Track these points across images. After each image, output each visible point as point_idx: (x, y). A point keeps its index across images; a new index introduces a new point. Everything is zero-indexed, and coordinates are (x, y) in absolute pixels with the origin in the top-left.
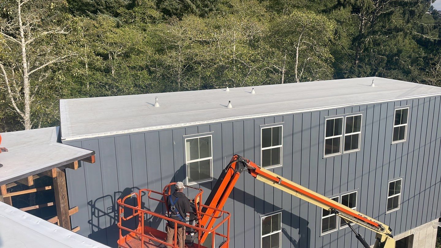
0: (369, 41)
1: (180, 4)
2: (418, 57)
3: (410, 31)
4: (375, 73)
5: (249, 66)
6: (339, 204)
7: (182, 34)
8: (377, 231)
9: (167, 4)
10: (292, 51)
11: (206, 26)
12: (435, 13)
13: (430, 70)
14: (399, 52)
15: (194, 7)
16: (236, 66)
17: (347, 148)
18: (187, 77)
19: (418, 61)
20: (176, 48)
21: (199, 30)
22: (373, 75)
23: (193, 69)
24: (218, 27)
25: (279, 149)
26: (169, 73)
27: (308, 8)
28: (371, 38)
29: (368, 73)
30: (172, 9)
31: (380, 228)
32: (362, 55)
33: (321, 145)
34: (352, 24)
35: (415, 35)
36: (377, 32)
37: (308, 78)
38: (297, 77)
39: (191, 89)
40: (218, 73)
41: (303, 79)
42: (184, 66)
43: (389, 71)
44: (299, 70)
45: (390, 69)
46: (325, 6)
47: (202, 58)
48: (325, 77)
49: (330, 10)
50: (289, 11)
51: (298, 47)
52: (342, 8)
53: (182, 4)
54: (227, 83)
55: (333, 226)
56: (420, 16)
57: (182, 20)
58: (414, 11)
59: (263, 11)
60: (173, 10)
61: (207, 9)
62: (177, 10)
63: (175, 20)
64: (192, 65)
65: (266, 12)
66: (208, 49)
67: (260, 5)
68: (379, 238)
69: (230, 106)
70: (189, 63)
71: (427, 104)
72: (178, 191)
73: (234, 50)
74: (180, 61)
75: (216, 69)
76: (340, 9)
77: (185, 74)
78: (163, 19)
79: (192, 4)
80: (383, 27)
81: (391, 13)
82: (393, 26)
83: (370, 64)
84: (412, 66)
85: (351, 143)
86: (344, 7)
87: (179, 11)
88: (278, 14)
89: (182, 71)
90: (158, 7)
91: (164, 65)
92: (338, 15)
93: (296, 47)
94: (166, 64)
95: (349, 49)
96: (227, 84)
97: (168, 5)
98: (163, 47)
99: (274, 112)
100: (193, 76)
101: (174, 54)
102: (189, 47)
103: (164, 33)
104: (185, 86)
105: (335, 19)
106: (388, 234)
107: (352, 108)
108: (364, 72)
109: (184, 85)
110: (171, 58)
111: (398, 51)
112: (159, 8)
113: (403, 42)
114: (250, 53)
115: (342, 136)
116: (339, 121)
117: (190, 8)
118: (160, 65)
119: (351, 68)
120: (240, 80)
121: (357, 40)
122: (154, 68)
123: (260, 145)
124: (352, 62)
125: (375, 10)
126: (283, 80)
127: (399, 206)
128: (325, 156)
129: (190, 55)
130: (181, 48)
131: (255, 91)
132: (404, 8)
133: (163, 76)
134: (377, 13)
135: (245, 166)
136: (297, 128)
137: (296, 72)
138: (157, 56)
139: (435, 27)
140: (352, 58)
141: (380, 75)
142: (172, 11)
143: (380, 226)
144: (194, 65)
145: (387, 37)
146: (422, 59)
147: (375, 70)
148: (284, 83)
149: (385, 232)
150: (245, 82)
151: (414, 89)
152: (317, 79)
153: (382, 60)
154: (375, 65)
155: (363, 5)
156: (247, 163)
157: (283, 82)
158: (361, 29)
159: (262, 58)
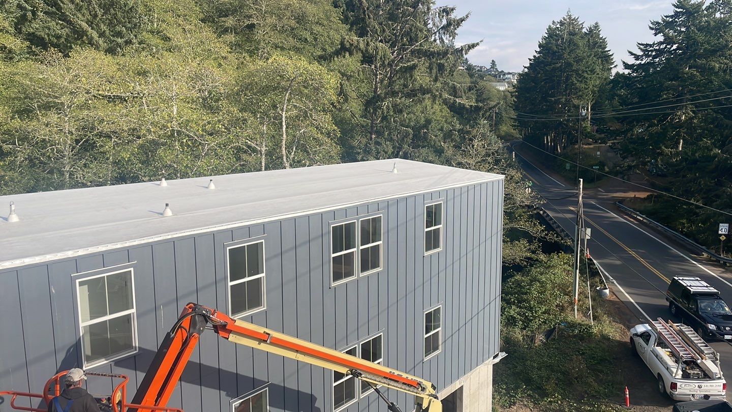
0: (388, 106)
1: (65, 27)
2: (452, 130)
3: (439, 93)
4: (398, 152)
5: (203, 142)
6: (358, 360)
7: (71, 82)
8: (417, 393)
9: (37, 26)
10: (275, 118)
11: (119, 69)
12: (470, 69)
13: (466, 148)
14: (428, 122)
15: (95, 35)
16: (179, 141)
17: (364, 268)
18: (84, 161)
19: (452, 135)
20: (59, 108)
21: (105, 76)
22: (396, 157)
23: (96, 146)
24: (144, 73)
25: (260, 281)
26: (43, 155)
27: (298, 50)
28: (390, 102)
29: (390, 152)
30: (48, 36)
31: (420, 388)
32: (380, 126)
33: (326, 267)
34: (363, 79)
35: (446, 99)
36: (398, 93)
37: (304, 161)
38: (287, 159)
39: (93, 184)
40: (146, 153)
41: (295, 162)
42: (77, 141)
43: (416, 150)
44: (289, 148)
45: (417, 147)
46: (324, 50)
47: (113, 127)
48: (328, 160)
49: (331, 56)
50: (268, 53)
51: (284, 113)
52: (347, 54)
53: (70, 28)
54: (163, 172)
55: (351, 396)
56: (451, 72)
57: (69, 57)
58: (443, 65)
59: (224, 51)
60: (50, 37)
61: (119, 40)
62: (58, 37)
63: (54, 56)
64: (93, 139)
65: (230, 52)
66: (125, 111)
67: (219, 40)
68: (420, 403)
69: (169, 212)
70: (87, 135)
71: (464, 196)
72: (72, 387)
73: (175, 113)
74: (67, 132)
75: (141, 147)
76: (345, 56)
77: (78, 155)
78: (28, 53)
79: (90, 29)
80: (405, 86)
81: (414, 67)
82: (417, 86)
83: (391, 140)
84: (445, 143)
85: (370, 260)
86: (351, 54)
87: (63, 40)
88: (251, 57)
89: (72, 151)
90: (18, 31)
91: (32, 139)
92: (343, 66)
93: (280, 112)
94: (38, 138)
95: (361, 117)
96: (163, 174)
97: (41, 29)
98: (29, 106)
99: (249, 219)
100: (95, 159)
101: (53, 117)
102: (85, 106)
103: (31, 80)
104: (79, 179)
105: (340, 72)
106: (431, 395)
107: (367, 206)
108: (384, 151)
109: (77, 178)
110: (47, 126)
111: (426, 121)
112: (20, 33)
113: (432, 108)
114: (203, 120)
115: (356, 250)
116: (349, 228)
117: (87, 36)
118: (24, 139)
119: (366, 145)
120: (187, 165)
121: (371, 103)
122: (11, 146)
123: (226, 278)
124: (366, 136)
125: (393, 61)
126: (263, 164)
127: (440, 347)
128: (333, 285)
129: (88, 120)
130: (69, 107)
131: (215, 185)
132: (430, 59)
133: (31, 160)
134: (396, 66)
135: (207, 322)
136: (288, 243)
137: (284, 152)
138: (17, 123)
139: (470, 89)
140: (368, 131)
141: (405, 157)
142: (49, 39)
143: (419, 384)
144: (98, 140)
145: (411, 100)
146: (457, 132)
147: (398, 148)
148: (266, 169)
149: (427, 393)
150: (197, 169)
151: (447, 175)
152: (317, 163)
153: (407, 134)
154: (398, 142)
155: (377, 53)
156: (211, 316)
157: (263, 168)
158: (376, 88)
159: (225, 129)
